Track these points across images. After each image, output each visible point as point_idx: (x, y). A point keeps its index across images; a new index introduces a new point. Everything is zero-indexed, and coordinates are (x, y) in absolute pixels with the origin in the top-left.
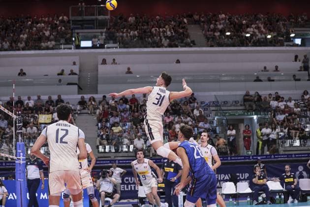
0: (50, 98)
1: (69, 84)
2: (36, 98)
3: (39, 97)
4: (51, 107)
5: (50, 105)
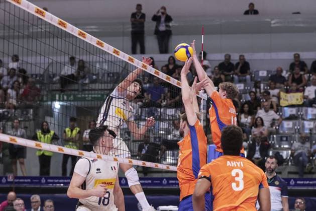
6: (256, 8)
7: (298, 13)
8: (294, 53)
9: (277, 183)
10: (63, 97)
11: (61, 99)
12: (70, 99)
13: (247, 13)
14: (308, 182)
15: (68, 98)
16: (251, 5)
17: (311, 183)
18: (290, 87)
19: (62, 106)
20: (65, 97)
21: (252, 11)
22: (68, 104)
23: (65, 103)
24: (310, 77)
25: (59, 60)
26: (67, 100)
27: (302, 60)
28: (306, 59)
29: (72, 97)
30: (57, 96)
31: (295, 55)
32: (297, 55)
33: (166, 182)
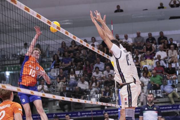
0: (150, 35)
1: (172, 18)
2: (135, 35)
3: (139, 35)
4: (153, 45)
5: (152, 42)
6: (121, 8)
7: (146, 10)
8: (148, 33)
9: (155, 109)
10: (11, 69)
11: (10, 70)
12: (15, 69)
13: (116, 11)
14: (163, 108)
15: (14, 69)
16: (118, 7)
17: (165, 108)
18: (146, 53)
19: (10, 74)
20: (12, 69)
21: (119, 10)
22: (15, 72)
23: (12, 72)
24: (157, 46)
25: (18, 46)
26: (14, 70)
27: (153, 37)
28: (155, 36)
29: (17, 68)
30: (7, 68)
31: (149, 34)
32: (150, 34)
33: (80, 114)
